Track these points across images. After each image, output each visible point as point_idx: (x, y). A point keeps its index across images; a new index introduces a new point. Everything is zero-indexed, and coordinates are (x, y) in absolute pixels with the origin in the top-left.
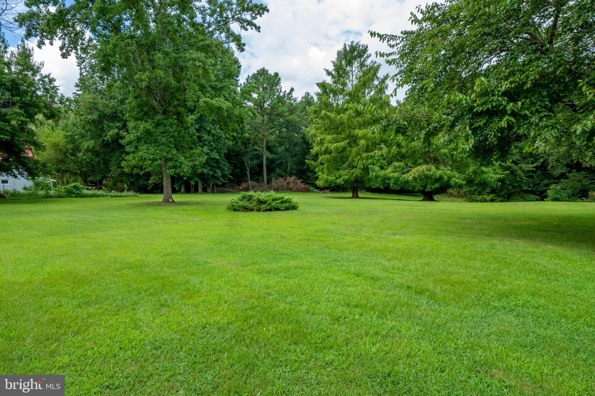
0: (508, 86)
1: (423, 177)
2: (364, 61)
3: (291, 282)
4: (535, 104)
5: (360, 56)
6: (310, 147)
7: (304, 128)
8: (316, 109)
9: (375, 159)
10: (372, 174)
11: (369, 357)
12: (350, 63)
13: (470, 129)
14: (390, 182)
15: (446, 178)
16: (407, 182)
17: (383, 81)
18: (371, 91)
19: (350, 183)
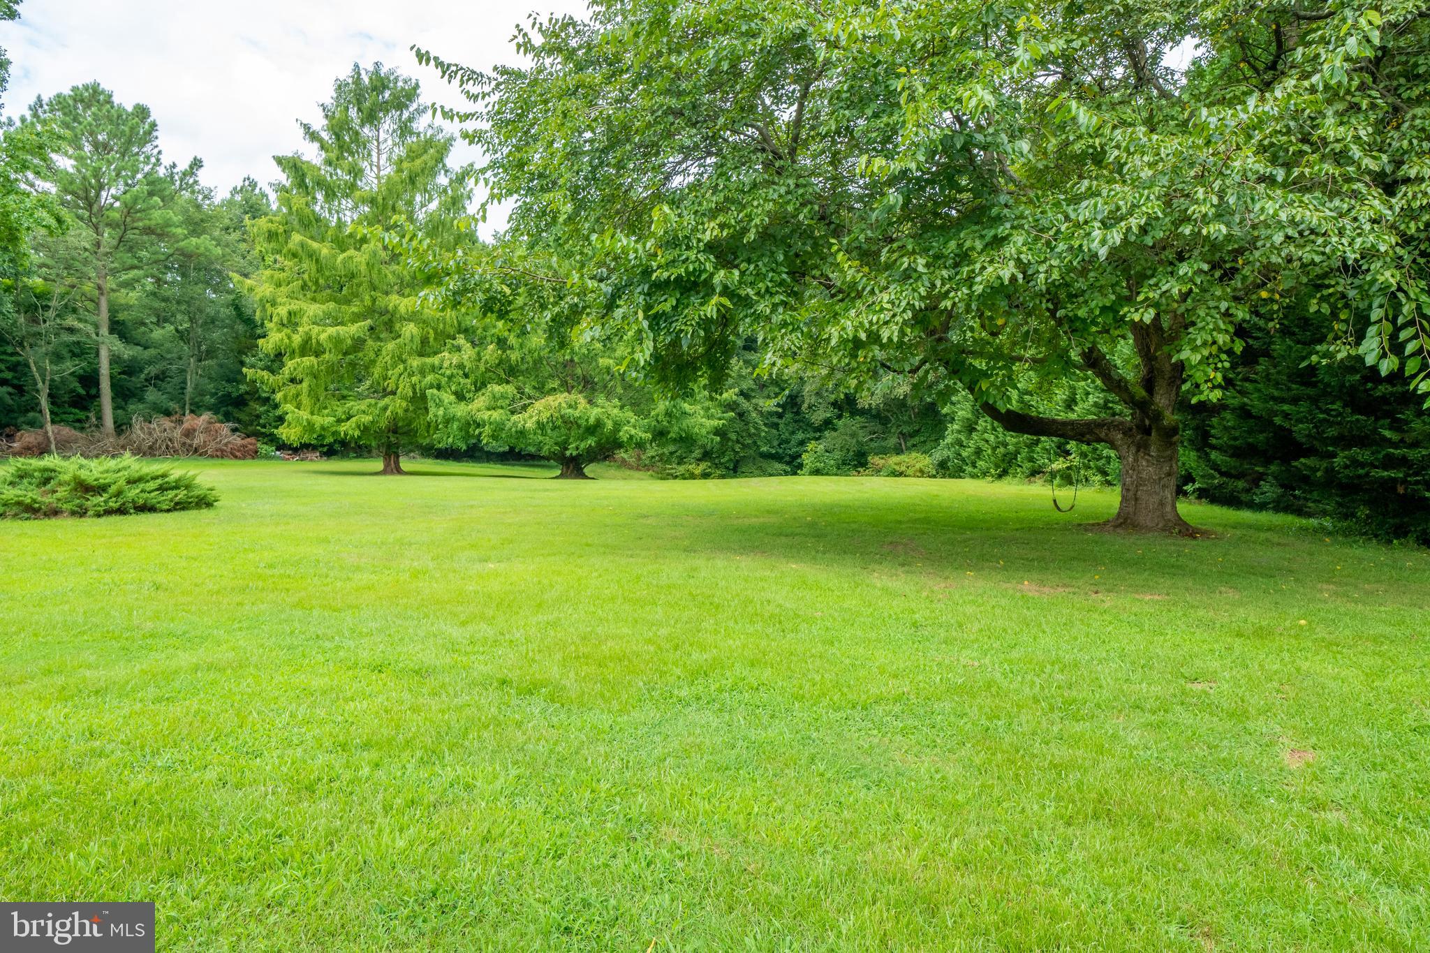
0: (715, 233)
1: (559, 423)
2: (411, 119)
3: (177, 710)
4: (765, 276)
5: (401, 107)
6: (259, 331)
7: (236, 277)
8: (273, 227)
9: (443, 375)
10: (436, 413)
11: (386, 865)
12: (371, 118)
13: (646, 317)
14: (480, 434)
15: (609, 425)
16: (522, 433)
17: (461, 179)
18: (430, 200)
19: (379, 434)
